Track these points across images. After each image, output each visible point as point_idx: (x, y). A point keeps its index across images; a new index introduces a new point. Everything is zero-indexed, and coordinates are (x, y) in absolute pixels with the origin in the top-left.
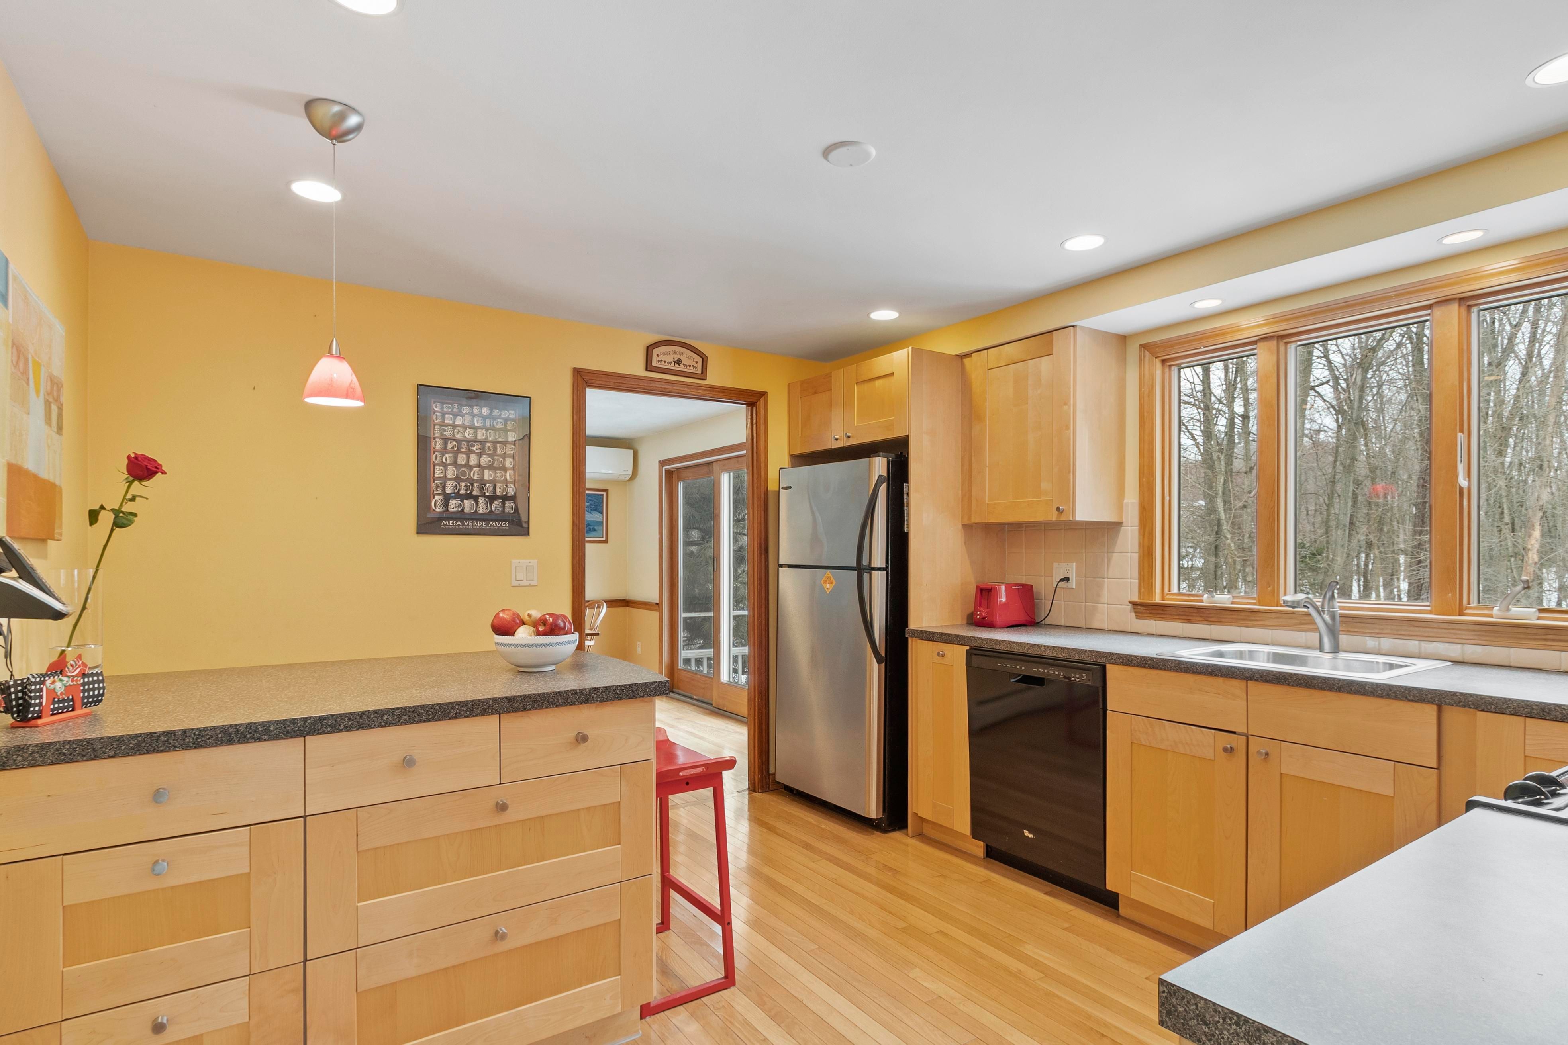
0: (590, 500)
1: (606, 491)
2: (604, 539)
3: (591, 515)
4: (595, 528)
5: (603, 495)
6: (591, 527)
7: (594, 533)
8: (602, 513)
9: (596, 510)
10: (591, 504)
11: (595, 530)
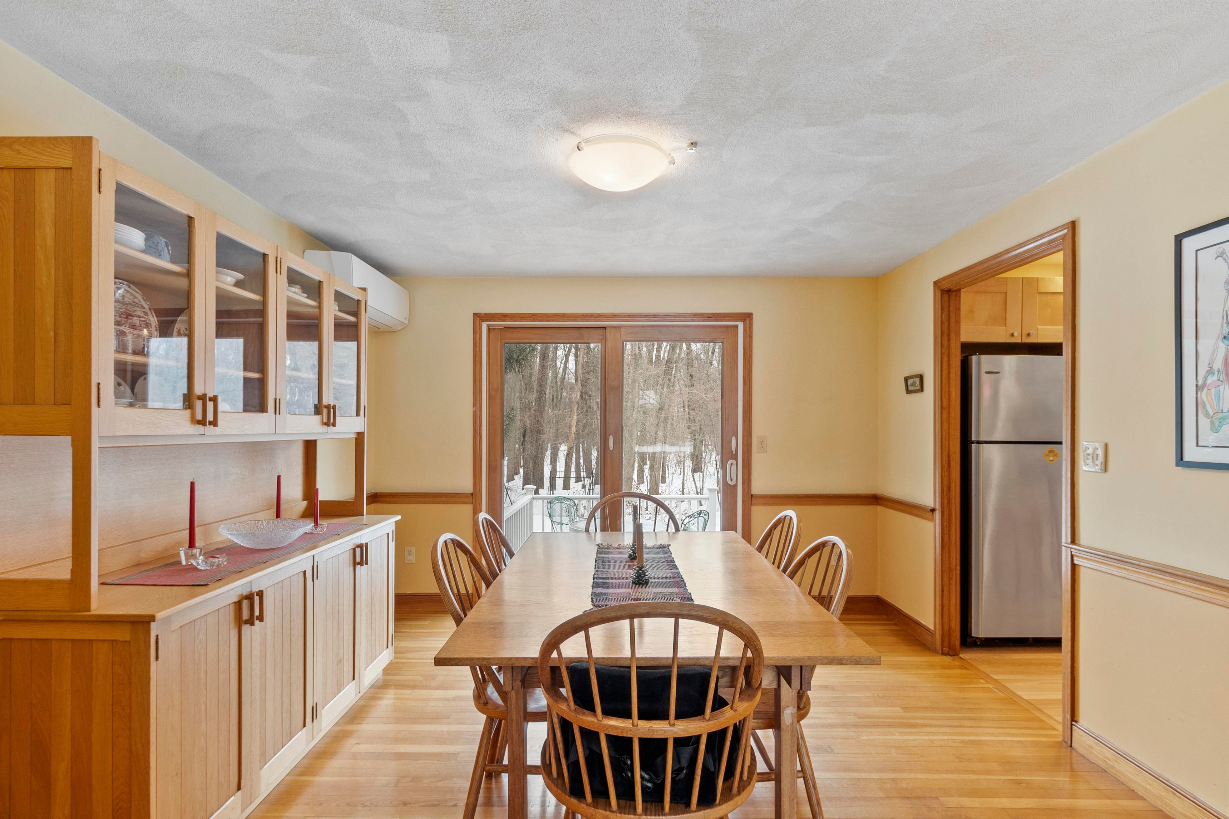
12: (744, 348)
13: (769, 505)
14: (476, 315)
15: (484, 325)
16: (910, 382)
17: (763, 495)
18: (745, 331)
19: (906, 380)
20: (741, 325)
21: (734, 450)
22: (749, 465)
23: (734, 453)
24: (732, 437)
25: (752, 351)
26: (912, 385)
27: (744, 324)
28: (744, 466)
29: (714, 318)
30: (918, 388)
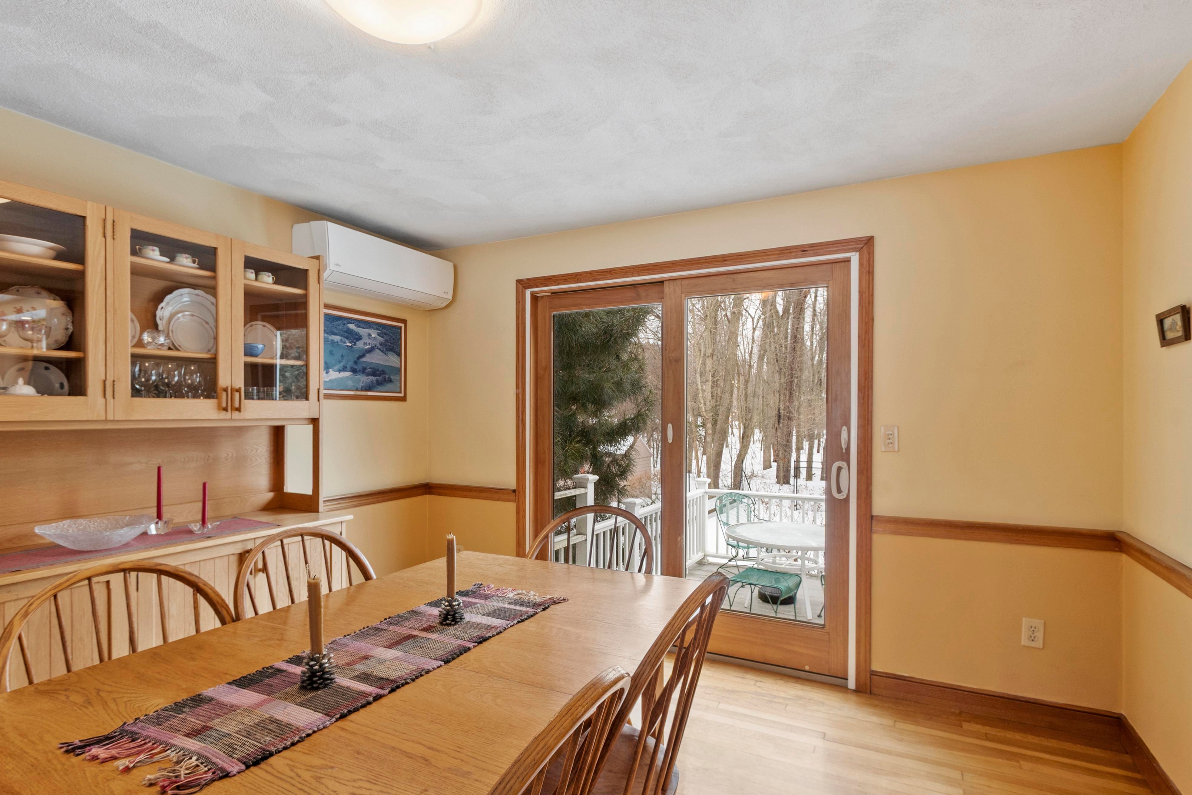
0: (385, 334)
1: (405, 322)
2: (402, 395)
3: (386, 357)
4: (392, 377)
5: (400, 328)
6: (387, 376)
7: (389, 386)
8: (399, 355)
9: (391, 350)
10: (386, 341)
11: (390, 381)
12: (859, 292)
13: (902, 534)
14: (518, 281)
15: (528, 293)
16: (1168, 322)
17: (891, 517)
18: (861, 264)
19: (1160, 321)
20: (855, 258)
21: (844, 446)
22: (867, 470)
23: (844, 451)
24: (842, 426)
25: (873, 295)
26: (1171, 329)
27: (860, 255)
28: (860, 472)
29: (811, 252)
30: (1180, 333)
